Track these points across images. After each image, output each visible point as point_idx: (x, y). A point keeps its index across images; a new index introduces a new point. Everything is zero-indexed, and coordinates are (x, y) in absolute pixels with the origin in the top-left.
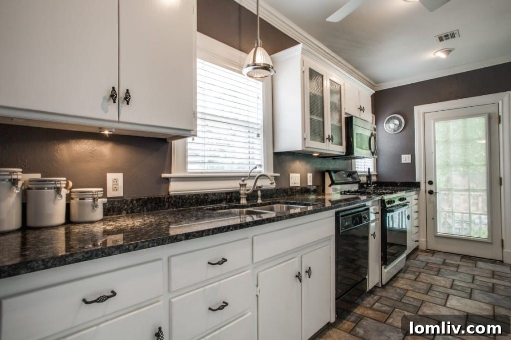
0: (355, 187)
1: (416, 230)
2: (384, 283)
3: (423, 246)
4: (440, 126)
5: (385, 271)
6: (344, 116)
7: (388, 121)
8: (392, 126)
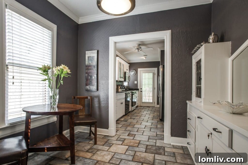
0: (124, 89)
1: (138, 101)
2: (132, 110)
3: (139, 105)
4: (144, 74)
5: (132, 108)
6: (124, 72)
7: (132, 72)
8: (132, 73)
